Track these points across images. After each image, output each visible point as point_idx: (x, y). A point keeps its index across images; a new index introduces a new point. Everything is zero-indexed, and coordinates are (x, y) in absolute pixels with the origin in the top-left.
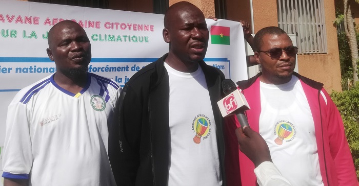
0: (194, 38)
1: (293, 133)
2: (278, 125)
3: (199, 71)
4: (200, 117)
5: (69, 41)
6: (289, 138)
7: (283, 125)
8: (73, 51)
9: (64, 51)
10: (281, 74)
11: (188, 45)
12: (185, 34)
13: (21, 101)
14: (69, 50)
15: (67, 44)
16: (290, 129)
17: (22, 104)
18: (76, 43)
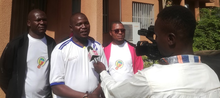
0: (41, 24)
1: (122, 65)
2: (117, 62)
3: (44, 38)
4: (41, 58)
5: (81, 24)
6: (121, 67)
7: (119, 62)
8: (82, 29)
9: (78, 28)
10: (119, 40)
11: (38, 27)
12: (36, 23)
13: (59, 49)
14: (81, 28)
15: (80, 25)
16: (121, 63)
17: (59, 50)
18: (85, 25)
